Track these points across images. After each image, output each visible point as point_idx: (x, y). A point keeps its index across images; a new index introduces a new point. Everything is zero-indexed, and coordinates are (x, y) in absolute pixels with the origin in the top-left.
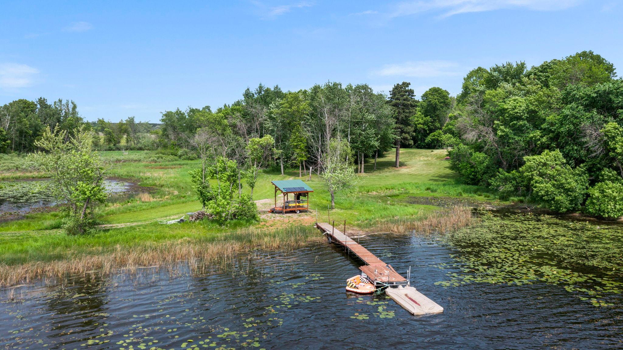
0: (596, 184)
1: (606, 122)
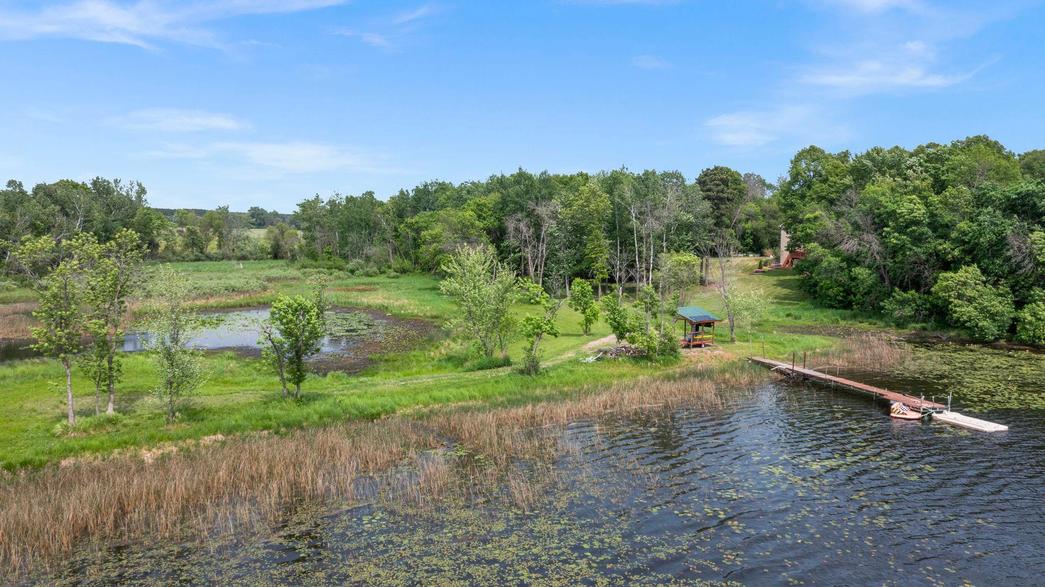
0: (1026, 305)
1: (1032, 231)
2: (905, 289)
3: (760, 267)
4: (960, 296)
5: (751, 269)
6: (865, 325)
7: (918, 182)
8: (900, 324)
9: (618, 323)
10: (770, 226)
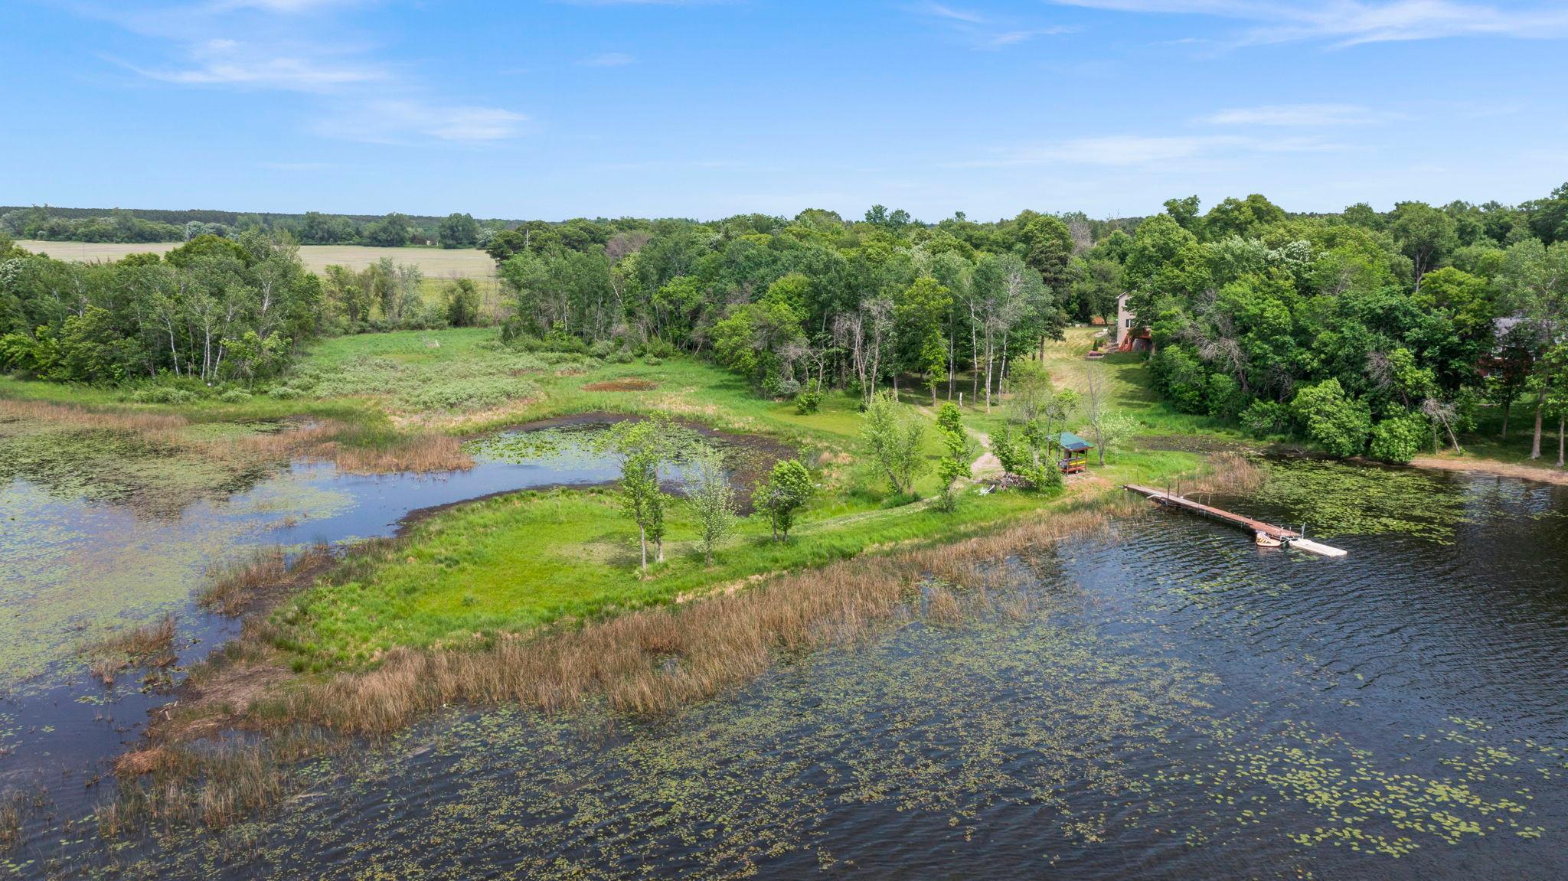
0: (1382, 421)
1: (1394, 347)
2: (1262, 398)
3: (1095, 349)
4: (1318, 413)
5: (1085, 351)
6: (1222, 435)
7: (1281, 282)
8: (1259, 435)
9: (1008, 457)
10: (1101, 290)
